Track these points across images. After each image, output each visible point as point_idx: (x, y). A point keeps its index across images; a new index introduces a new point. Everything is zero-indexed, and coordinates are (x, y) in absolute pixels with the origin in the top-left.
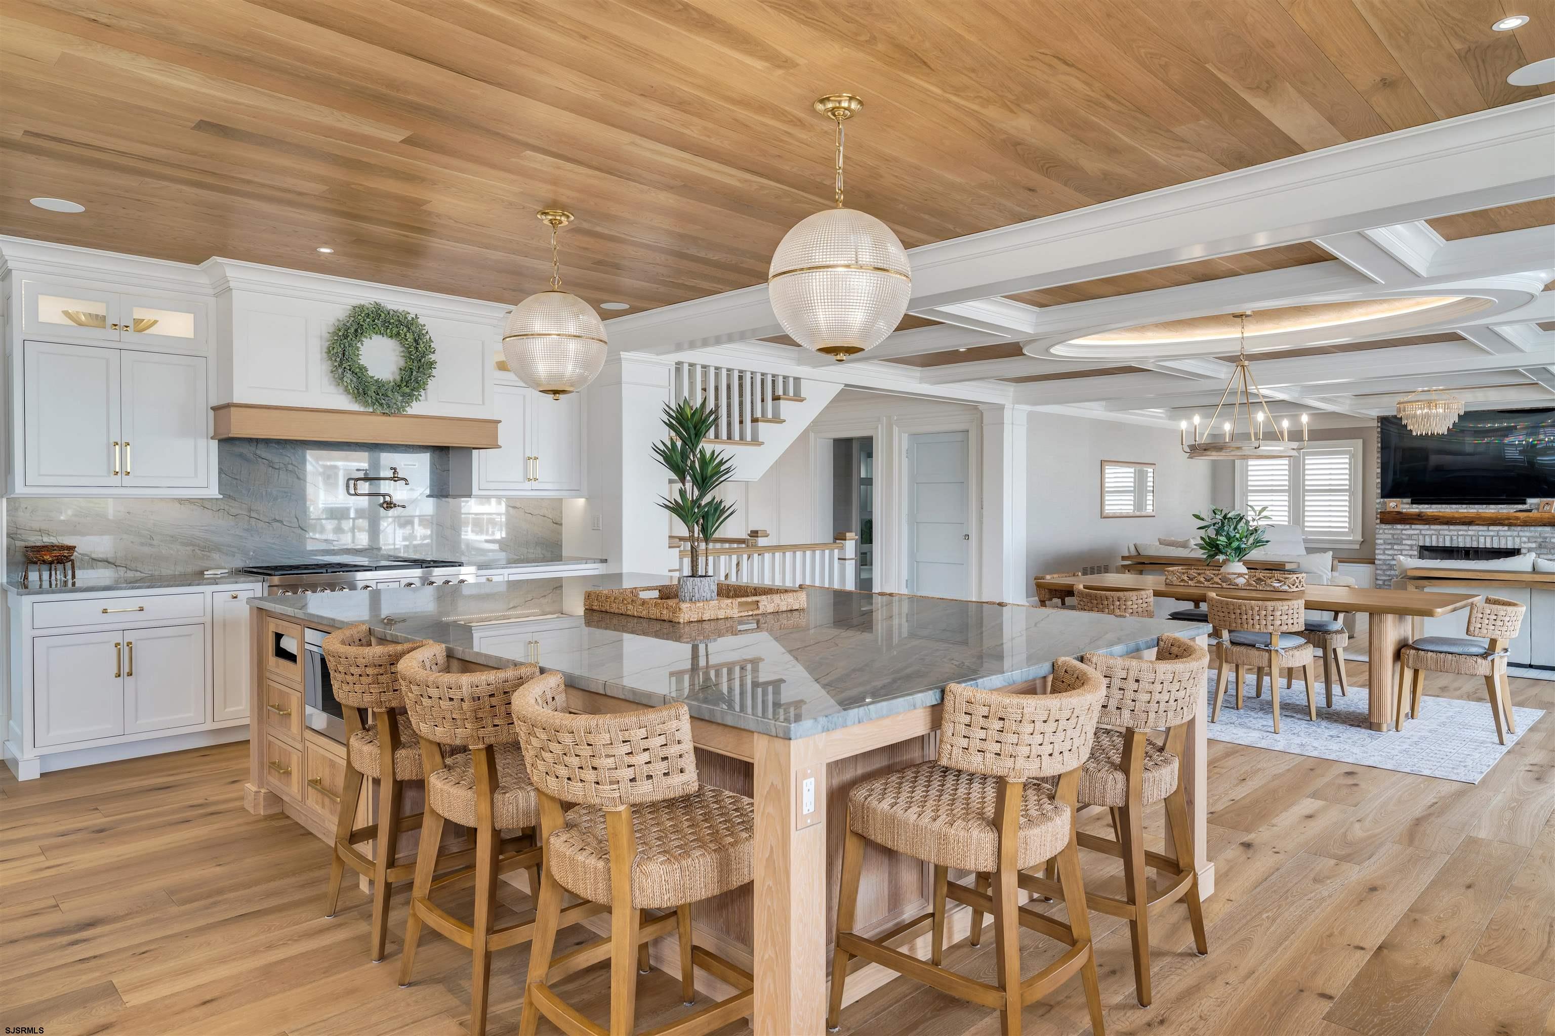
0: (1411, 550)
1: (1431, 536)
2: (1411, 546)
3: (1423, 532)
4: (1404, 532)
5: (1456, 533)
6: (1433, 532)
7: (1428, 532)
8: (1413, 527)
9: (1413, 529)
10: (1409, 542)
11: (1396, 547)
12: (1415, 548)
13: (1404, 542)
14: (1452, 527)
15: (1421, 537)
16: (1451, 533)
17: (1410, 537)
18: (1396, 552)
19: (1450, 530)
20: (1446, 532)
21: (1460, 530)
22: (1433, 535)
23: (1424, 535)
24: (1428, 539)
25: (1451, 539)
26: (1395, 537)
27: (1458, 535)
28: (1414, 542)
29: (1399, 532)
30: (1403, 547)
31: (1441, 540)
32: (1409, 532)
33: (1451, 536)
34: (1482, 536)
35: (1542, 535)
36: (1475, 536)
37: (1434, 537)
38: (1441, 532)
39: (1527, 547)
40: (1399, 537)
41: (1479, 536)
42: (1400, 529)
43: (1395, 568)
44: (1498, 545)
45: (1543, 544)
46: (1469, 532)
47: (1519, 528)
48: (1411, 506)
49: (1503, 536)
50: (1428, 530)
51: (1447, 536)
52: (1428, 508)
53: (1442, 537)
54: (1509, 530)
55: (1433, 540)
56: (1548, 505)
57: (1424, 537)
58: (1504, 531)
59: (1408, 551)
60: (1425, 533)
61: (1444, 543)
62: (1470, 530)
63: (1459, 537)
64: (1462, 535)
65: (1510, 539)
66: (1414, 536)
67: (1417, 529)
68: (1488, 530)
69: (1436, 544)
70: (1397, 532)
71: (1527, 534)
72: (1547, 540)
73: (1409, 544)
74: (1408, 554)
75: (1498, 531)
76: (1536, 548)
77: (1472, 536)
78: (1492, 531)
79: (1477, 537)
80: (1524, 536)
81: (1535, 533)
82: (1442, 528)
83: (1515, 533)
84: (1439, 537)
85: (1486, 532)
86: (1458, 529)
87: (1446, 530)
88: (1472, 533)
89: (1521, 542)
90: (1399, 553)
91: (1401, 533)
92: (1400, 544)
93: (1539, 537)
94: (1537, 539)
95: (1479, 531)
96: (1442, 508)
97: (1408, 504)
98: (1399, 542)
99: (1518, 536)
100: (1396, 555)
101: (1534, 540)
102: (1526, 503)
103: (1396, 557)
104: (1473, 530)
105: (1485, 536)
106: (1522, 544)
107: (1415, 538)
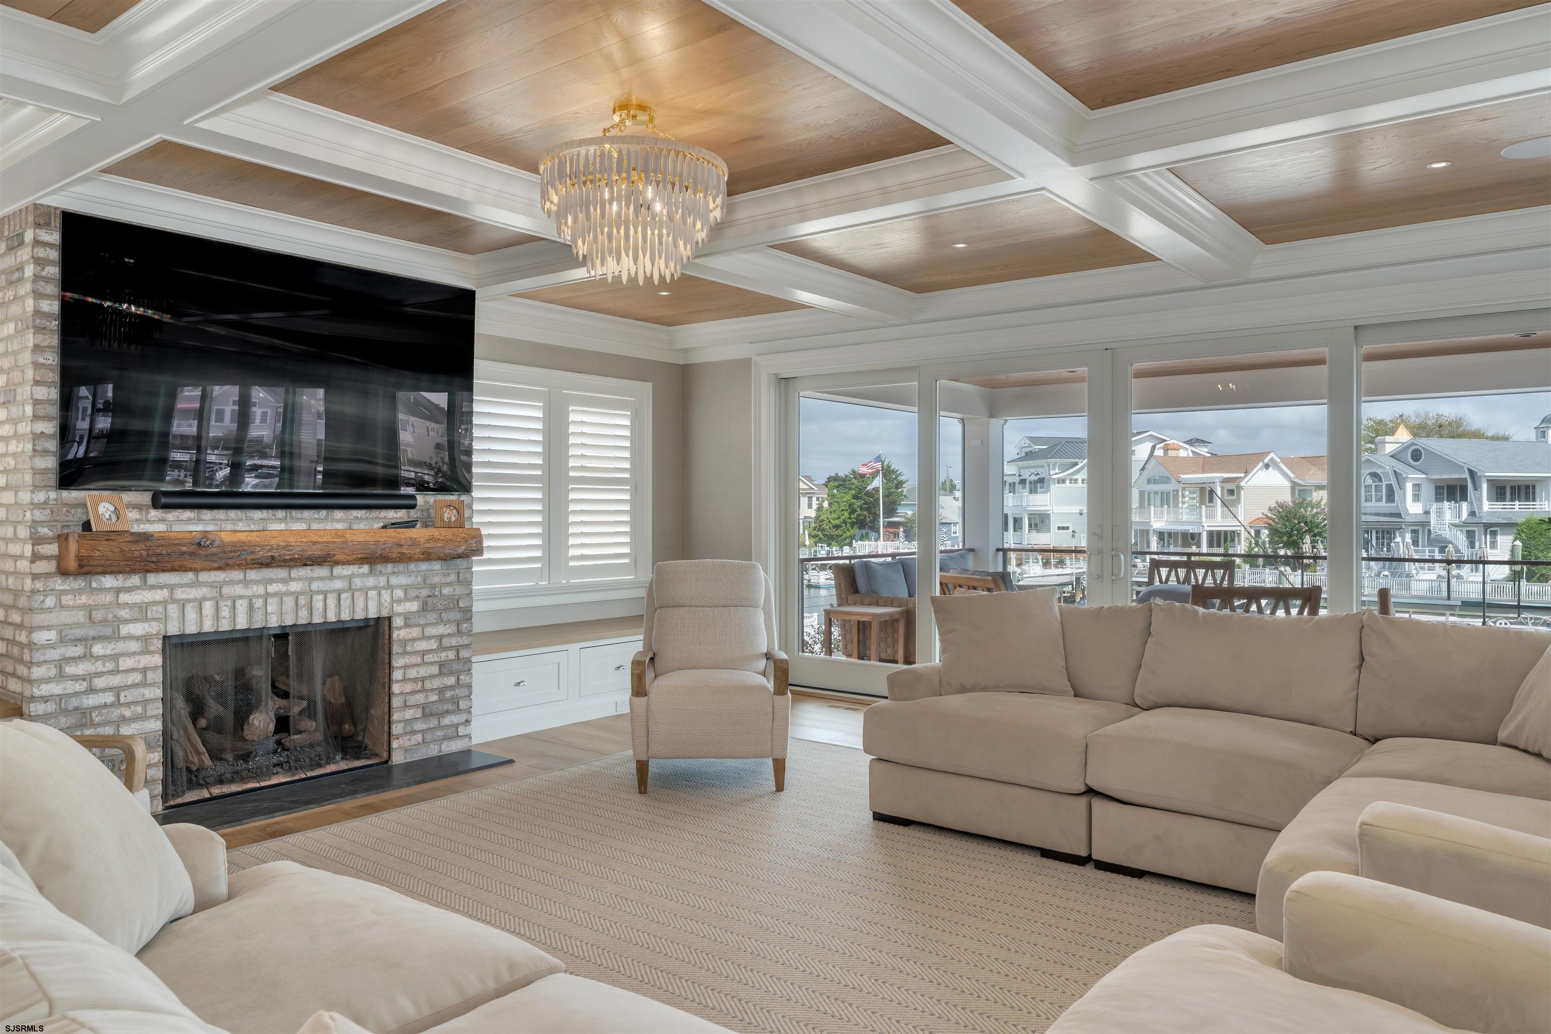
0: (146, 652)
1: (200, 602)
2: (145, 639)
3: (180, 594)
4: (124, 598)
5: (260, 590)
6: (204, 591)
7: (193, 593)
8: (152, 578)
9: (152, 587)
10: (138, 629)
11: (98, 649)
12: (158, 644)
13: (125, 630)
14: (252, 574)
15: (173, 610)
16: (250, 592)
17: (142, 612)
18: (99, 667)
19: (246, 583)
20: (239, 590)
21: (272, 581)
22: (205, 599)
23: (182, 604)
24: (191, 613)
25: (251, 607)
26: (98, 615)
27: (267, 596)
28: (154, 628)
29: (108, 598)
30: (121, 647)
31: (225, 612)
32: (140, 596)
33: (251, 600)
34: (319, 592)
35: (429, 581)
36: (302, 593)
37: (208, 606)
38: (226, 590)
39: (403, 611)
40: (110, 616)
41: (311, 594)
42: (111, 588)
43: (97, 719)
44: (349, 612)
45: (430, 601)
46: (291, 583)
47: (390, 567)
48: (147, 513)
49: (360, 589)
50: (190, 587)
51: (240, 601)
52: (191, 520)
53: (229, 603)
54: (371, 572)
55: (204, 614)
56: (451, 510)
57: (181, 609)
58: (363, 575)
59: (137, 658)
60: (184, 596)
61: (232, 620)
62: (294, 580)
63: (270, 600)
64: (275, 594)
65: (372, 594)
66: (154, 608)
67: (161, 587)
68: (332, 577)
69: (213, 625)
70: (104, 599)
71: (403, 580)
72: (437, 593)
73: (137, 635)
74: (135, 666)
75: (350, 578)
76: (418, 612)
77: (296, 595)
78: (340, 577)
79: (309, 596)
80: (397, 587)
81: (416, 576)
82: (227, 579)
83: (382, 581)
84: (221, 604)
85: (327, 582)
86: (267, 580)
87: (239, 582)
88: (298, 586)
89: (393, 601)
90: (110, 666)
91: (115, 602)
92: (115, 637)
93: (424, 586)
94: (420, 591)
95: (313, 579)
96: (228, 520)
97: (138, 507)
98: (108, 631)
99: (389, 587)
100: (100, 674)
101: (413, 593)
102: (413, 507)
103: (100, 683)
104: (299, 579)
105: (325, 594)
106: (395, 605)
107: (157, 612)
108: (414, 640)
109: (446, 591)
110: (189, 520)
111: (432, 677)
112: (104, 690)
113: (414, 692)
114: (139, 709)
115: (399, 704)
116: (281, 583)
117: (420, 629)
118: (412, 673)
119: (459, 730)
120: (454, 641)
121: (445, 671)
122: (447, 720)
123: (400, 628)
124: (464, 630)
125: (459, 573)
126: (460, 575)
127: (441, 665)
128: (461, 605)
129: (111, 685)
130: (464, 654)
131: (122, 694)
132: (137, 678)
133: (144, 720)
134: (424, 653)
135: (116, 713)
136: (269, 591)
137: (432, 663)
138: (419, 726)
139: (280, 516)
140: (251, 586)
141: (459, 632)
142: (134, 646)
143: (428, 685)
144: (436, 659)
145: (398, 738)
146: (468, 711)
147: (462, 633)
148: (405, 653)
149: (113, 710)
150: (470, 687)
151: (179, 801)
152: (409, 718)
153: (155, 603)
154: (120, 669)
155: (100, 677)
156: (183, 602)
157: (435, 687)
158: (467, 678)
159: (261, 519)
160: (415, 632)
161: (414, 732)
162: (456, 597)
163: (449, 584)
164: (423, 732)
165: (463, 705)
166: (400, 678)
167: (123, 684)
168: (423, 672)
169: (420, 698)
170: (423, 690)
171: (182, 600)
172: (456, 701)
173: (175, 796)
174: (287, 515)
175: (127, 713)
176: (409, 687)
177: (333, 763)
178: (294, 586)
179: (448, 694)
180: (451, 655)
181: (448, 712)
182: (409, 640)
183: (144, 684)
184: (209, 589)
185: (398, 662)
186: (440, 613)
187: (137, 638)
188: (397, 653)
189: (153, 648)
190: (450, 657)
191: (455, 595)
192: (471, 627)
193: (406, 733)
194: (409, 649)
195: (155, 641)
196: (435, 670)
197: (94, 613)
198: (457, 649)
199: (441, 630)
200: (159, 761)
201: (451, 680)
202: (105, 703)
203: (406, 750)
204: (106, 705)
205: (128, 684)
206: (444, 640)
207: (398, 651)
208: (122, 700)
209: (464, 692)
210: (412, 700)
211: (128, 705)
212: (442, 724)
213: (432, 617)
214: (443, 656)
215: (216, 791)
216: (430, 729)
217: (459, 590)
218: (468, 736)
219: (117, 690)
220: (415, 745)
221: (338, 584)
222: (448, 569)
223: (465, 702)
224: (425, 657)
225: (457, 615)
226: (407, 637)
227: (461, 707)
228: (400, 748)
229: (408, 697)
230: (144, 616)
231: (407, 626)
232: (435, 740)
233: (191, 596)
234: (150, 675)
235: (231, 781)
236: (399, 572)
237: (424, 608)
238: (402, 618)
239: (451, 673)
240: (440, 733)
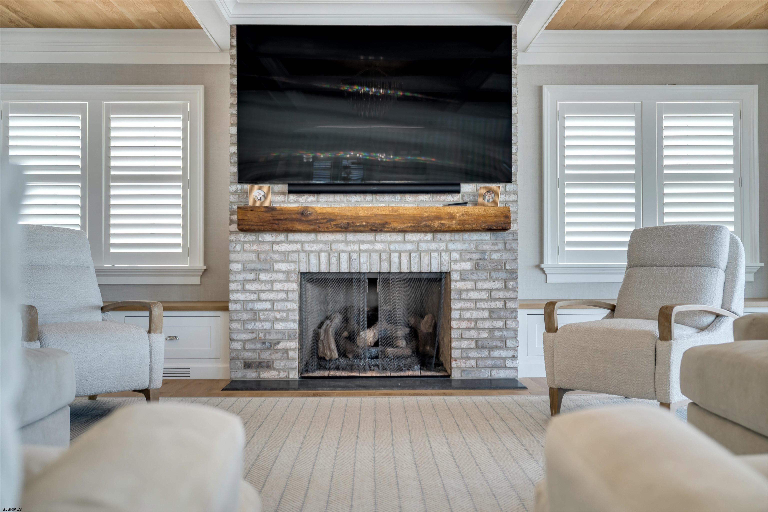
1: (319, 253)
2: (288, 273)
3: (307, 247)
4: (276, 247)
5: (356, 248)
6: (321, 246)
7: (314, 247)
8: (291, 237)
9: (291, 242)
10: (283, 266)
11: (262, 276)
12: (295, 277)
13: (277, 266)
15: (303, 256)
16: (349, 248)
17: (285, 256)
18: (263, 287)
19: (347, 243)
20: (342, 247)
21: (363, 242)
22: (321, 251)
23: (308, 253)
24: (313, 259)
25: (350, 258)
26: (262, 257)
27: (360, 251)
28: (292, 267)
29: (267, 247)
31: (334, 260)
32: (285, 247)
33: (350, 254)
34: (396, 251)
35: (480, 248)
36: (385, 251)
37: (323, 255)
38: (334, 246)
39: (459, 269)
40: (268, 258)
41: (390, 252)
42: (269, 242)
43: (262, 317)
44: (418, 266)
45: (481, 262)
46: (376, 244)
47: (448, 236)
48: (288, 198)
49: (425, 251)
50: (313, 243)
51: (343, 254)
52: (313, 202)
53: (336, 254)
54: (433, 240)
55: (321, 261)
56: (491, 194)
57: (308, 256)
58: (428, 241)
59: (283, 284)
60: (309, 249)
61: (338, 266)
62: (378, 242)
63: (362, 255)
64: (366, 251)
65: (435, 255)
66: (292, 255)
67: (296, 242)
68: (404, 241)
69: (327, 268)
70: (265, 247)
71: (459, 246)
72: (487, 257)
73: (283, 270)
74: (282, 289)
75: (418, 242)
76: (471, 270)
77: (380, 252)
78: (410, 242)
79: (389, 254)
80: (454, 251)
81: (470, 244)
82: (335, 240)
83: (442, 246)
84: (331, 255)
85: (401, 244)
86: (360, 241)
87: (342, 242)
88: (381, 246)
89: (451, 261)
90: (268, 287)
91: (271, 250)
92: (271, 270)
93: (476, 251)
94: (472, 255)
95: (391, 242)
96: (335, 202)
97: (283, 193)
98: (267, 267)
99: (447, 250)
100: (263, 291)
101: (468, 256)
102: (458, 192)
103: (263, 296)
104: (382, 242)
105: (400, 252)
106: (452, 264)
107: (294, 257)
108: (468, 290)
109: (495, 256)
110: (312, 202)
111: (483, 319)
112: (266, 301)
113: (468, 329)
114: (285, 315)
115: (456, 336)
116: (369, 243)
117: (473, 283)
118: (467, 315)
119: (506, 362)
120: (502, 295)
121: (494, 316)
122: (496, 353)
123: (456, 281)
124: (510, 287)
125: (505, 243)
126: (507, 245)
127: (491, 311)
128: (507, 267)
129: (269, 298)
130: (510, 305)
131: (275, 304)
132: (282, 296)
133: (287, 322)
134: (476, 301)
135: (272, 315)
136: (361, 248)
137: (483, 309)
138: (473, 354)
139: (369, 200)
140: (350, 244)
141: (506, 288)
142: (282, 277)
143: (480, 324)
144: (487, 307)
145: (456, 360)
146: (515, 349)
147: (509, 289)
148: (461, 299)
149: (271, 313)
150: (516, 331)
151: (310, 375)
152: (464, 347)
153: (293, 252)
154: (274, 289)
155: (264, 293)
156: (309, 252)
157: (486, 327)
158: (514, 324)
159: (356, 201)
160: (469, 285)
161: (469, 358)
162: (504, 261)
163: (498, 251)
164: (476, 359)
165: (510, 343)
166: (458, 317)
167: (275, 299)
168: (476, 314)
169: (474, 334)
170: (476, 328)
171: (308, 251)
172: (504, 340)
173: (307, 371)
174: (373, 199)
175: (278, 316)
176: (464, 325)
177: (412, 370)
178: (378, 246)
179: (497, 334)
180: (500, 305)
181: (497, 347)
182: (464, 290)
183: (286, 300)
184: (324, 245)
185: (455, 305)
186: (490, 273)
187: (283, 272)
188: (455, 299)
189: (292, 279)
190: (498, 306)
191: (502, 260)
192: (517, 285)
193: (462, 358)
194: (464, 296)
195: (293, 275)
196: (486, 314)
197: (260, 255)
198: (505, 300)
199: (490, 285)
200: (296, 348)
201: (500, 324)
202: (266, 308)
203: (462, 370)
204: (266, 310)
205: (278, 299)
206: (493, 293)
207: (455, 297)
208: (275, 308)
209: (511, 334)
210: (467, 334)
211: (279, 311)
212: (492, 356)
213: (483, 275)
214: (493, 305)
215: (332, 373)
216: (482, 358)
217: (505, 256)
218: (515, 369)
219: (273, 302)
220: (469, 368)
221: (409, 247)
222: (496, 239)
223: (512, 342)
224: (477, 304)
225: (505, 275)
226: (462, 288)
227: (508, 345)
228: (457, 367)
229: (463, 332)
230: (287, 259)
231: (462, 279)
232: (486, 367)
233: (313, 249)
234: (290, 295)
235: (344, 369)
236: (455, 240)
237: (477, 268)
238: (458, 274)
239: (500, 318)
240: (490, 362)
